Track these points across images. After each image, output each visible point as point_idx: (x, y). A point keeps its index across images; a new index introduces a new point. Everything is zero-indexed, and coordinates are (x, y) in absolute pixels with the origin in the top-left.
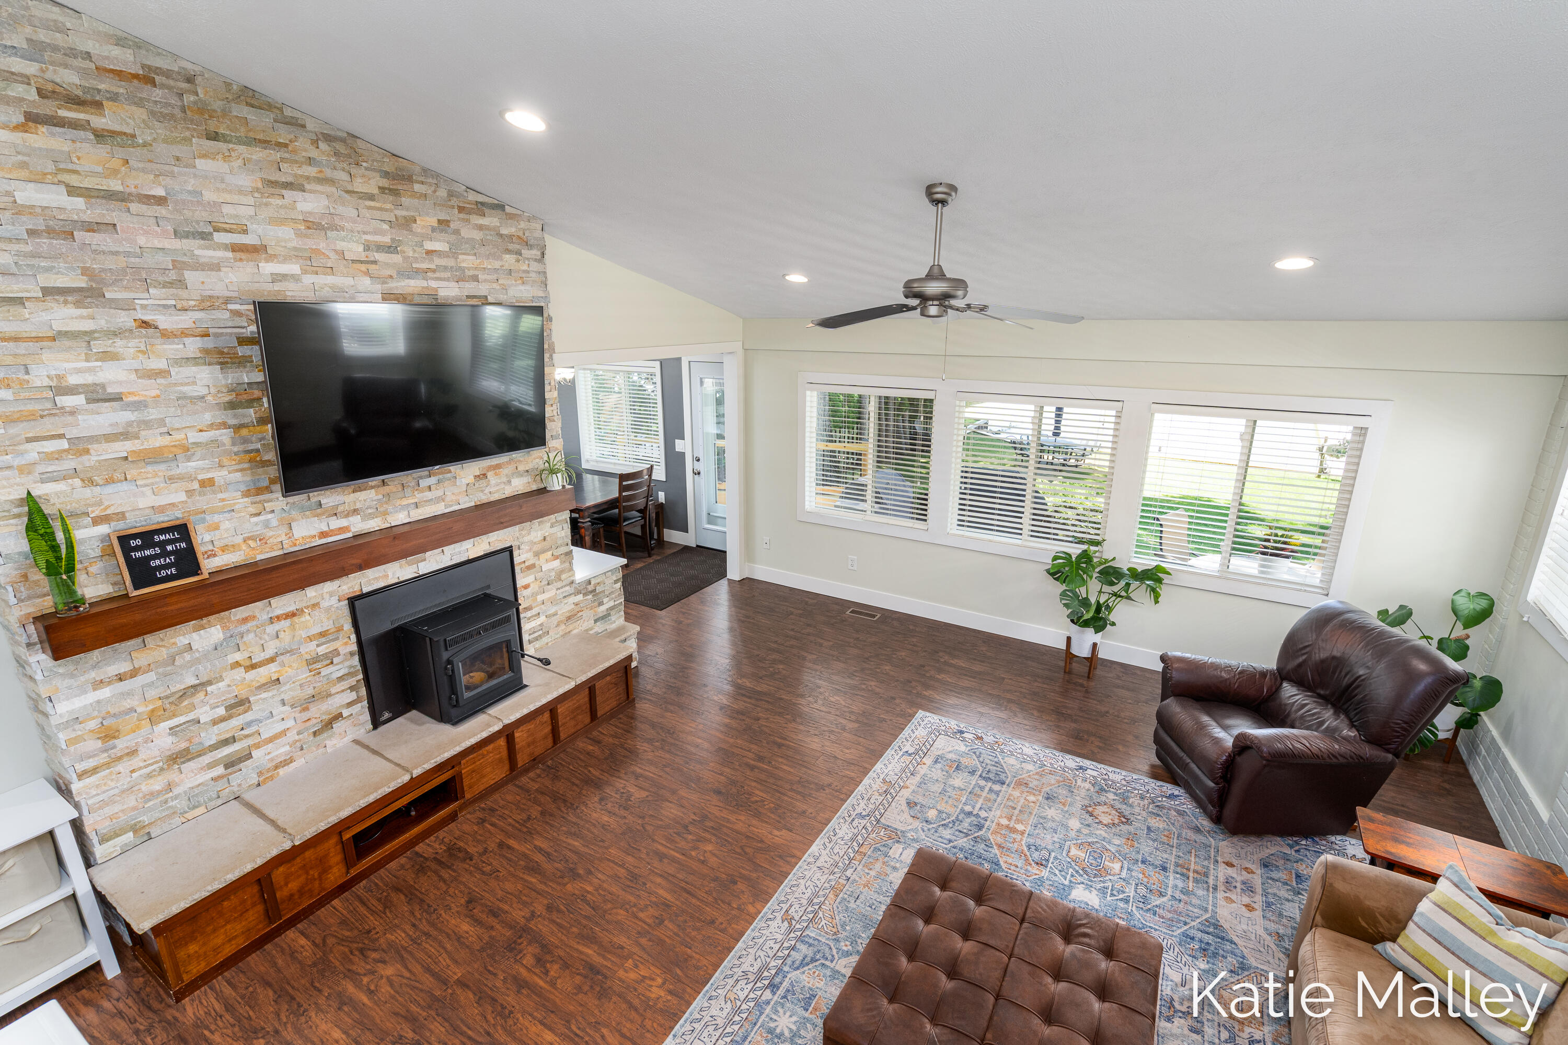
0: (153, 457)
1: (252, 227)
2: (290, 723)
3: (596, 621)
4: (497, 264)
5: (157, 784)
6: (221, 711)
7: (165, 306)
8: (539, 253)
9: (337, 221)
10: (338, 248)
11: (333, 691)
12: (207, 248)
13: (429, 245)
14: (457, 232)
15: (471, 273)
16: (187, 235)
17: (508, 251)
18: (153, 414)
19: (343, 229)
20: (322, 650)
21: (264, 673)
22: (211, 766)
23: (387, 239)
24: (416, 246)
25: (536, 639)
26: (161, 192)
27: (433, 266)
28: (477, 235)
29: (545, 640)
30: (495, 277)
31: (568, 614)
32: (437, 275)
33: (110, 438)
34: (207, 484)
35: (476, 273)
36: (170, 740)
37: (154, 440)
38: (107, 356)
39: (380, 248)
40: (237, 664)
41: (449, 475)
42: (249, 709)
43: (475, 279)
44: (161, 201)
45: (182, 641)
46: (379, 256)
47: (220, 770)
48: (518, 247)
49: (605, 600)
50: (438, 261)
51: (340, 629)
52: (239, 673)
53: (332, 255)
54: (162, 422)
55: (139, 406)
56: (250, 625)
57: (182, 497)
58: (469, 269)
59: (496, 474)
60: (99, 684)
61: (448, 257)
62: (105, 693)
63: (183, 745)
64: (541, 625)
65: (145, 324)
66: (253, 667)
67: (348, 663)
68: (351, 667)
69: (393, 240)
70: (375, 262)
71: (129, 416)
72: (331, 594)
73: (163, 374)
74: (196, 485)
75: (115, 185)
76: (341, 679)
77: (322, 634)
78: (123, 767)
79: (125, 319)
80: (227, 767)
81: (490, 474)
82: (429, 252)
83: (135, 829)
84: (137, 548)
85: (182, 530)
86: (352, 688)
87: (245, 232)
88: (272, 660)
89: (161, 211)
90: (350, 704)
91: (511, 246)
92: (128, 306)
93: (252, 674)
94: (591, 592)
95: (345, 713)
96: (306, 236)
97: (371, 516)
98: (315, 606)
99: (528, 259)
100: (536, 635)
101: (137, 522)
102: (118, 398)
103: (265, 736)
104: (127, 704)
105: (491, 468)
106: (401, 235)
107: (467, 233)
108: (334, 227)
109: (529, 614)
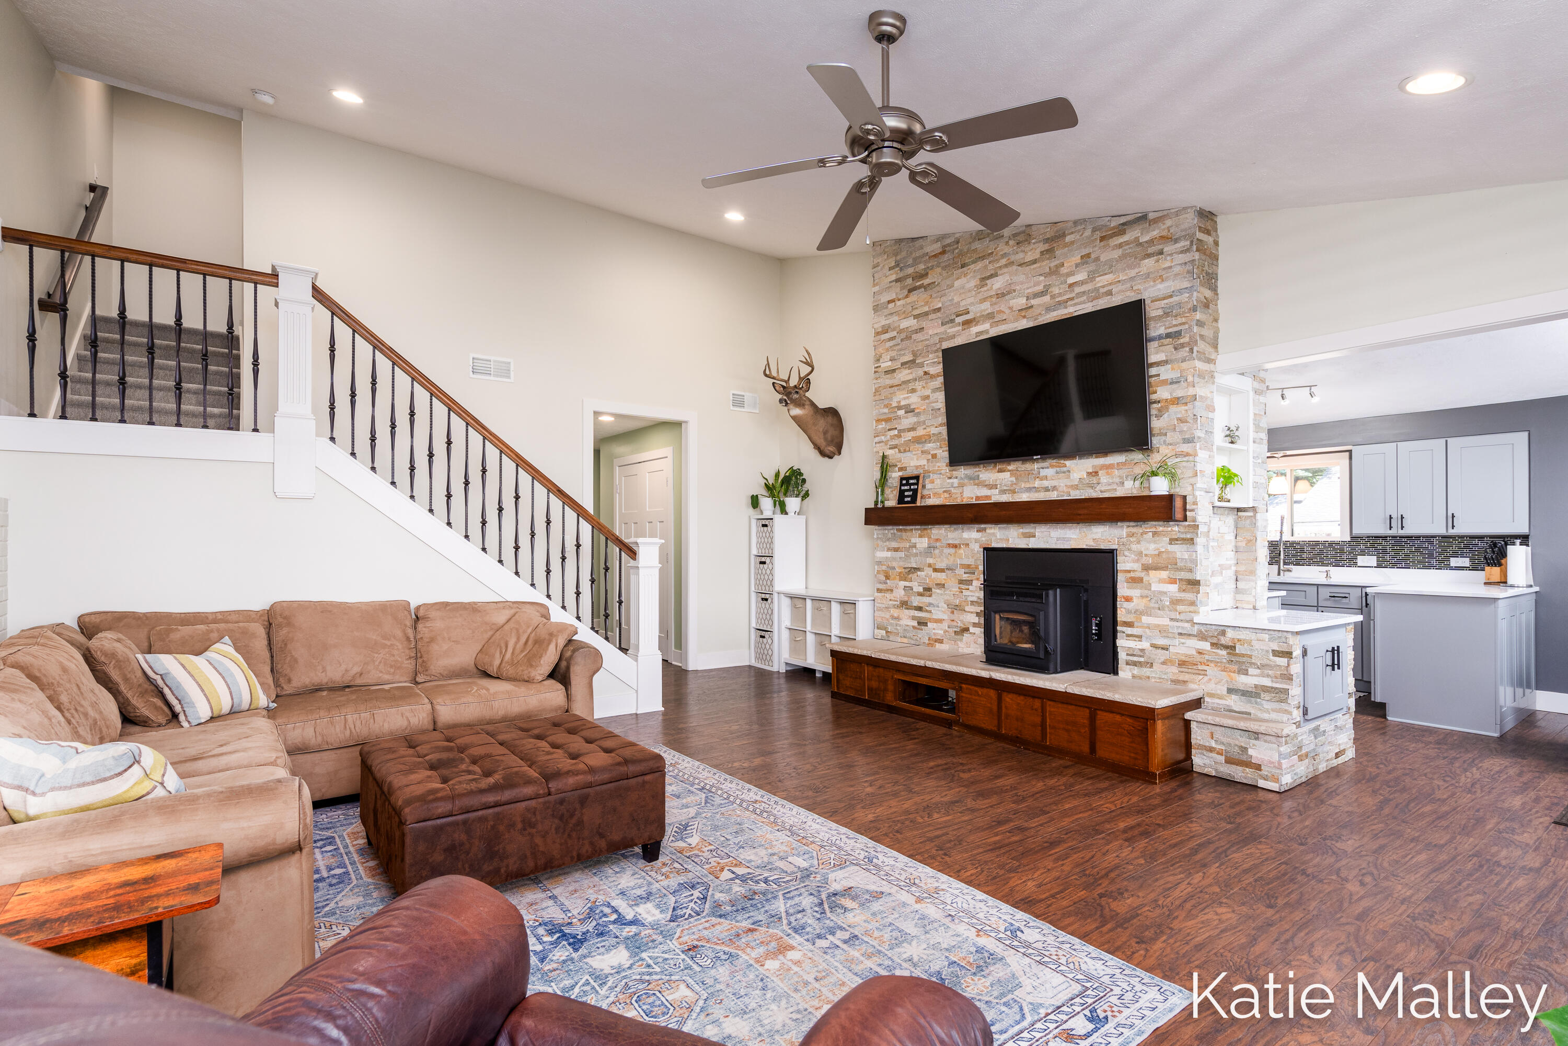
0: (918, 440)
1: (971, 308)
2: (945, 617)
3: (1230, 691)
4: (1132, 273)
5: (896, 613)
6: (921, 589)
7: (934, 363)
8: (1188, 243)
9: (1013, 287)
10: (1011, 305)
11: (967, 609)
12: (952, 327)
13: (1071, 280)
14: (1097, 259)
15: (1105, 289)
16: (947, 323)
17: (1149, 256)
18: (922, 418)
19: (1015, 291)
20: (965, 577)
21: (941, 577)
22: (914, 618)
23: (1040, 288)
24: (1062, 284)
25: (1135, 664)
26: (940, 305)
27: (1073, 295)
28: (1116, 254)
29: (1146, 671)
30: (1128, 285)
31: (1183, 658)
32: (1076, 301)
33: (910, 430)
34: (934, 456)
35: (1110, 288)
36: (903, 592)
37: (920, 432)
38: (913, 391)
39: (1036, 295)
40: (930, 565)
41: (1065, 469)
42: (930, 596)
43: (1110, 293)
44: (939, 309)
45: (913, 540)
46: (1033, 302)
47: (915, 623)
48: (1160, 247)
49: (1252, 671)
50: (1078, 290)
51: (977, 568)
52: (929, 571)
53: (1007, 311)
54: (924, 422)
55: (919, 414)
56: (938, 544)
57: (924, 462)
58: (1103, 287)
59: (1108, 474)
60: (889, 550)
61: (1087, 283)
62: (889, 554)
63: (906, 599)
64: (1142, 650)
65: (926, 373)
66: (935, 570)
67: (977, 594)
68: (979, 598)
69: (1044, 286)
70: (1032, 307)
71: (915, 419)
72: (976, 541)
73: (927, 397)
74: (930, 457)
75: (926, 309)
76: (972, 603)
77: (969, 566)
78: (888, 595)
79: (920, 372)
80: (919, 623)
81: (1100, 473)
82: (1071, 285)
83: (887, 632)
84: (904, 485)
85: (917, 478)
86: (978, 614)
87: (968, 313)
88: (942, 571)
89: (939, 314)
90: (975, 625)
91: (1150, 250)
92: (921, 365)
93: (934, 575)
94: (1226, 647)
95: (972, 630)
96: (995, 304)
97: (1003, 492)
98: (967, 545)
99: (1171, 255)
100: (1135, 659)
101: (909, 472)
102: (913, 411)
103: (934, 617)
104: (894, 564)
105: (1104, 467)
106: (1053, 280)
107: (1107, 256)
108: (1009, 293)
109: (1129, 631)
